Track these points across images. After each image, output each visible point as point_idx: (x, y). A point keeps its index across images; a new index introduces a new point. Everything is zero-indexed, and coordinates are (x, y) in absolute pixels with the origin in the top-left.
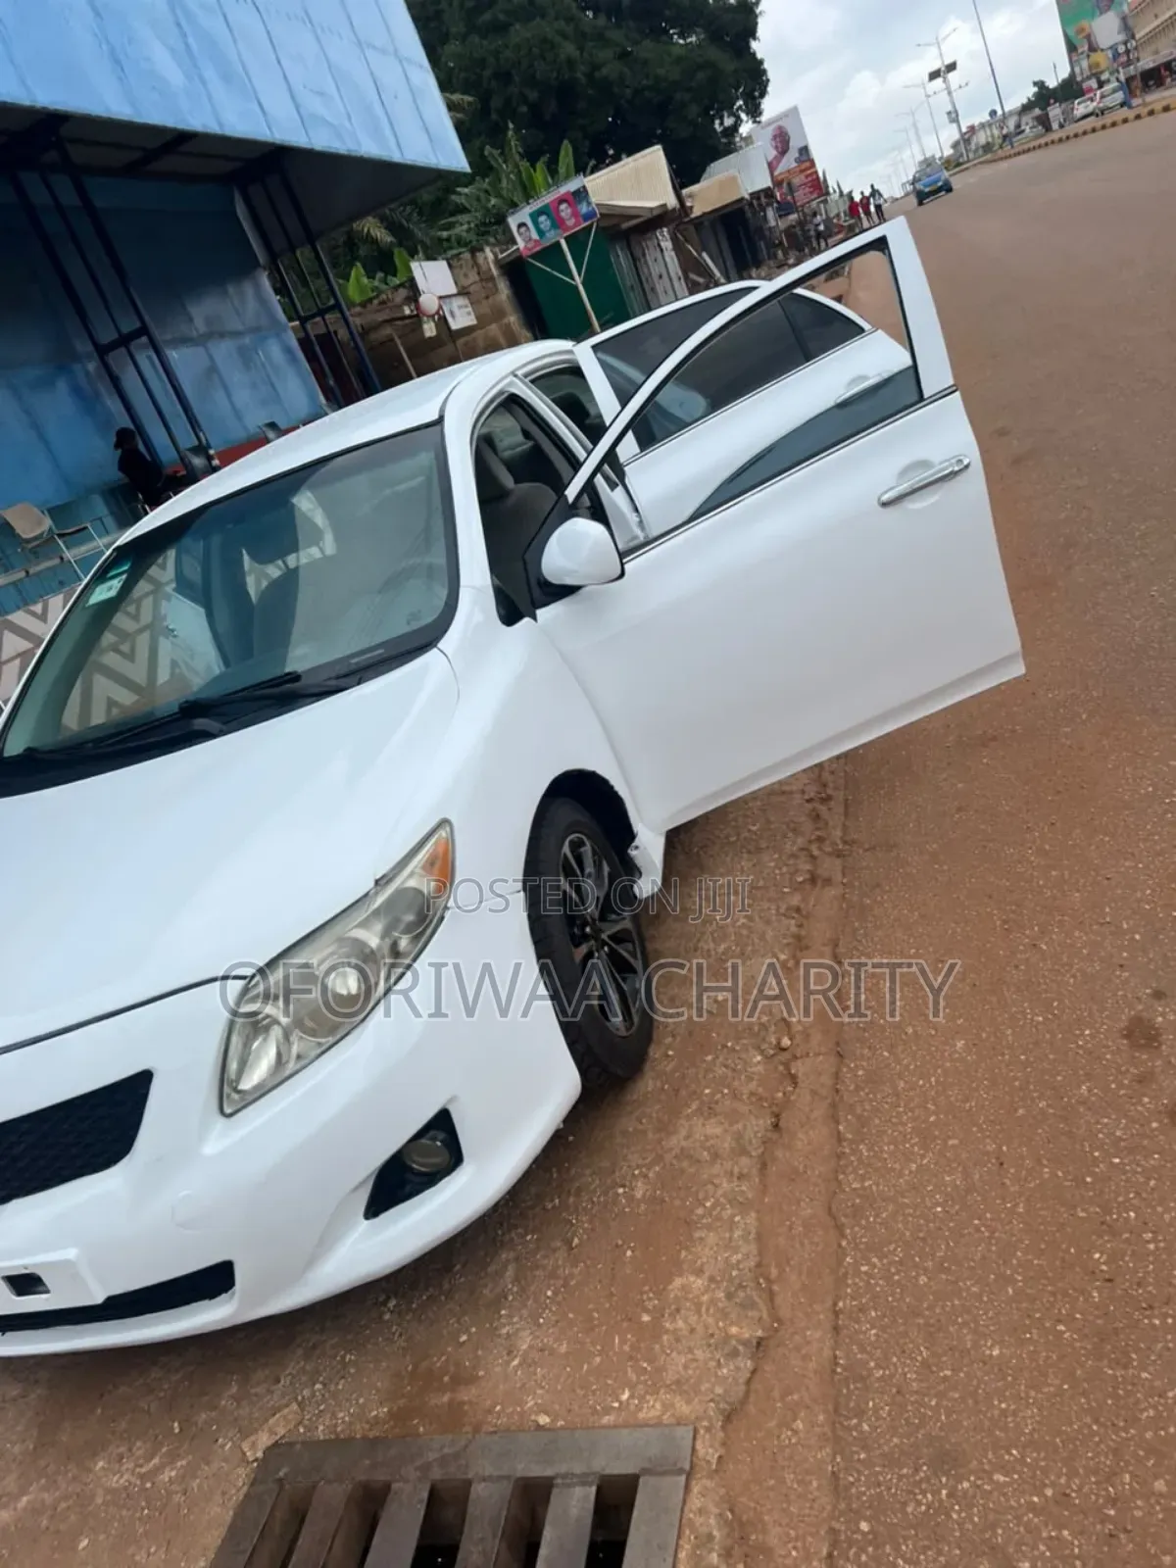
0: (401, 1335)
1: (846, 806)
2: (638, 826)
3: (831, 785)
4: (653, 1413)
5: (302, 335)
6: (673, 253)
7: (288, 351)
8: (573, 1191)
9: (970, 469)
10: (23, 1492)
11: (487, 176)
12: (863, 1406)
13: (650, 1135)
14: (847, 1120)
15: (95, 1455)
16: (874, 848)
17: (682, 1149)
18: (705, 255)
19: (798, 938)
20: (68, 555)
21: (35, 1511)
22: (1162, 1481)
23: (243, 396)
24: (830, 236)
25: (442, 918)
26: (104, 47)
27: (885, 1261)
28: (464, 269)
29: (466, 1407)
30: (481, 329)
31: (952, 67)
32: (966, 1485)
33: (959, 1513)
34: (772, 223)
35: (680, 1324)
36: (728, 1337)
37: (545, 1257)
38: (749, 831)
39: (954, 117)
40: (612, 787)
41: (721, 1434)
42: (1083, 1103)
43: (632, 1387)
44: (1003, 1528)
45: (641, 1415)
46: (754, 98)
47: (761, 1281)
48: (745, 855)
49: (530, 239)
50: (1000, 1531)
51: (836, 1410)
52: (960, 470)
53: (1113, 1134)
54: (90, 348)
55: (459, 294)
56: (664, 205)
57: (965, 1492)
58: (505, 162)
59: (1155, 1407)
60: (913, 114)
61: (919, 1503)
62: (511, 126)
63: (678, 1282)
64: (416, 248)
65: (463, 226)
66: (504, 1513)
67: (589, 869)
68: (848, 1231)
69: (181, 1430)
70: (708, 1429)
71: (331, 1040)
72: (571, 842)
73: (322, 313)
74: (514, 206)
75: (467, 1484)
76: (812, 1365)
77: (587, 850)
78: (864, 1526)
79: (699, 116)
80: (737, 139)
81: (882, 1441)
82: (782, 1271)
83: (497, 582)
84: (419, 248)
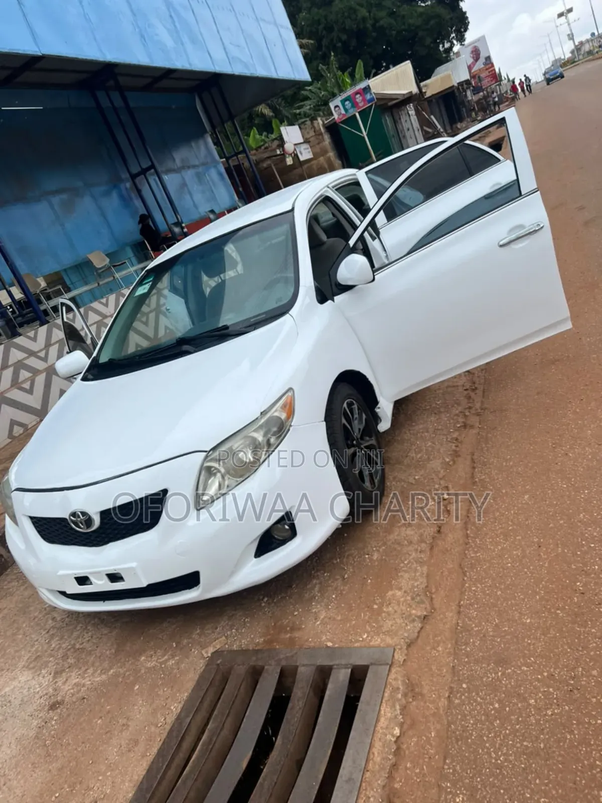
0: (269, 612)
1: (484, 392)
2: (380, 398)
3: (478, 382)
4: (377, 643)
5: (227, 166)
6: (415, 117)
7: (220, 174)
8: (346, 556)
9: (543, 229)
10: (111, 668)
11: (320, 80)
12: (468, 641)
13: (381, 534)
14: (471, 529)
15: (141, 655)
16: (495, 411)
17: (395, 540)
18: (432, 117)
19: (455, 451)
20: (117, 275)
21: (116, 675)
22: (596, 671)
23: (198, 197)
24: (502, 103)
25: (289, 430)
26: (137, 30)
27: (483, 585)
28: (308, 130)
29: (297, 639)
30: (315, 159)
31: (570, 10)
32: (509, 671)
33: (505, 681)
34: (470, 98)
35: (390, 609)
36: (410, 615)
37: (333, 582)
38: (436, 404)
39: (571, 37)
40: (367, 379)
41: (406, 651)
42: (580, 522)
43: (368, 633)
44: (524, 688)
45: (371, 644)
46: (461, 32)
47: (428, 593)
48: (433, 415)
49: (341, 113)
50: (522, 688)
51: (456, 643)
52: (539, 230)
53: (593, 534)
54: (128, 176)
55: (304, 142)
56: (411, 92)
57: (509, 674)
58: (329, 73)
59: (596, 643)
60: (548, 35)
61: (489, 677)
62: (332, 54)
63: (390, 593)
64: (283, 119)
65: (307, 106)
66: (312, 678)
67: (356, 416)
68: (468, 574)
69: (176, 646)
70: (400, 649)
71: (242, 479)
72: (347, 403)
73: (236, 154)
74: (334, 96)
75: (296, 667)
76: (447, 626)
77: (355, 406)
78: (464, 686)
79: (431, 43)
80: (452, 54)
81: (475, 654)
82: (437, 590)
83: (316, 284)
84: (285, 119)
